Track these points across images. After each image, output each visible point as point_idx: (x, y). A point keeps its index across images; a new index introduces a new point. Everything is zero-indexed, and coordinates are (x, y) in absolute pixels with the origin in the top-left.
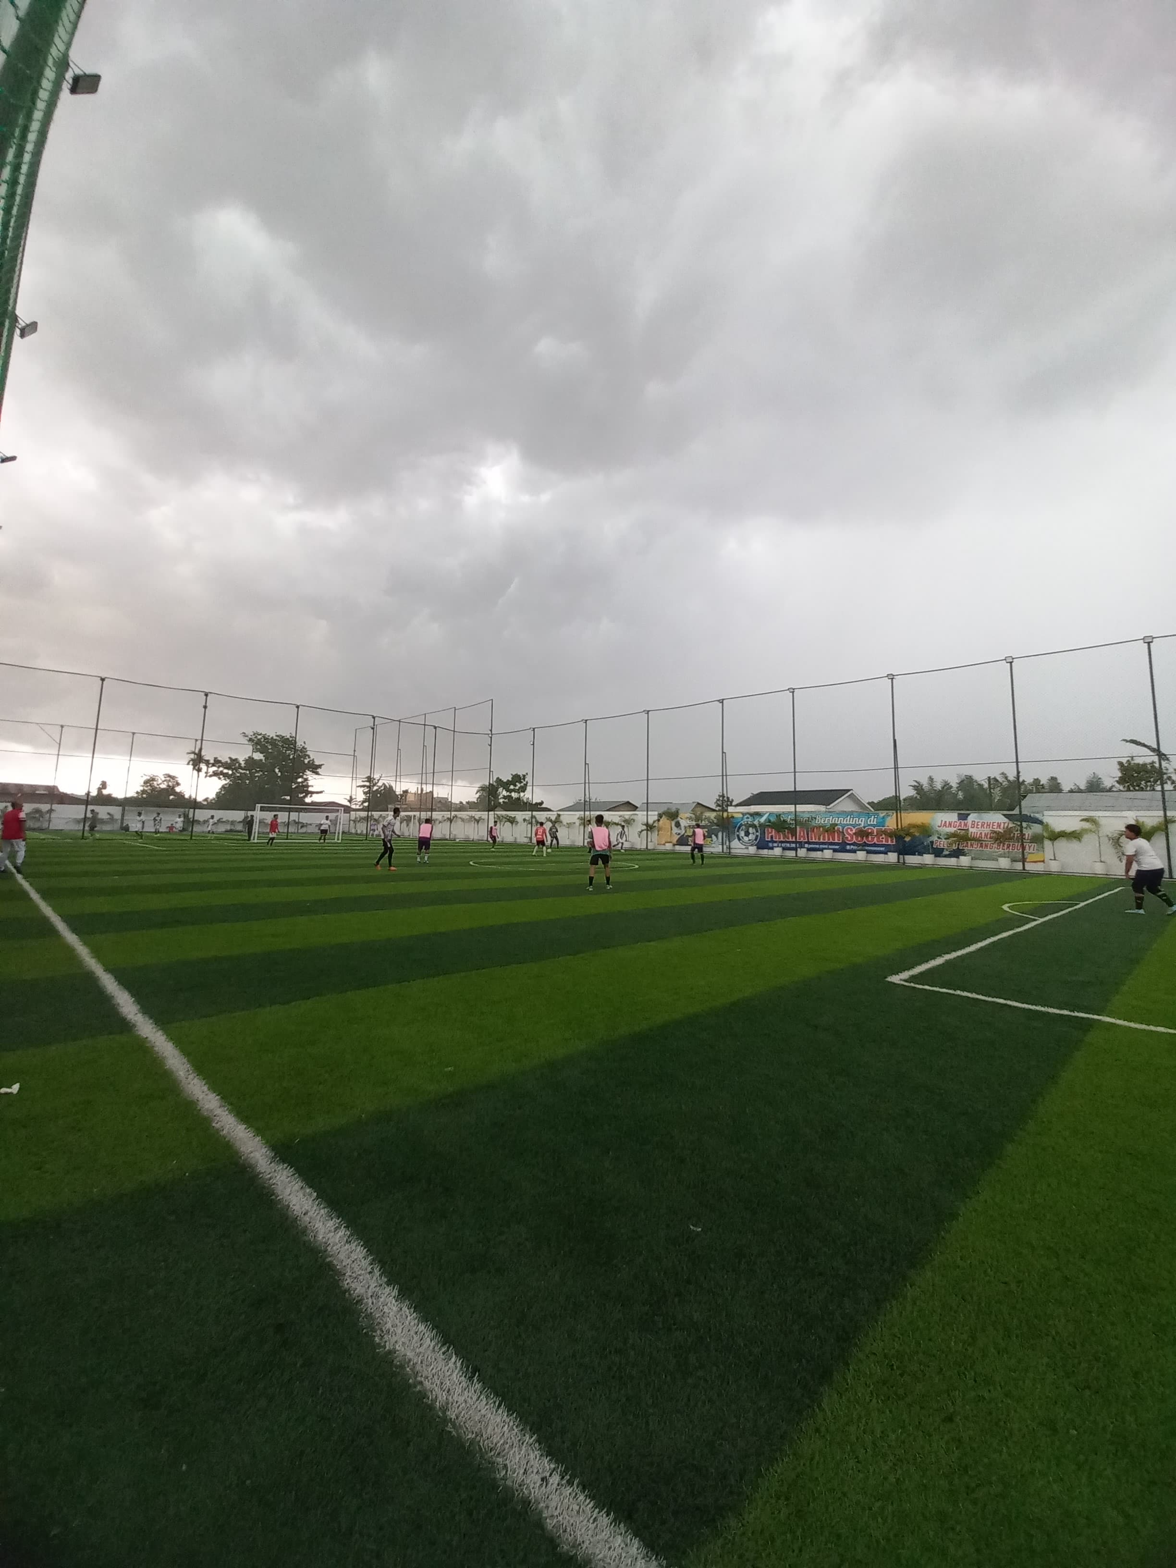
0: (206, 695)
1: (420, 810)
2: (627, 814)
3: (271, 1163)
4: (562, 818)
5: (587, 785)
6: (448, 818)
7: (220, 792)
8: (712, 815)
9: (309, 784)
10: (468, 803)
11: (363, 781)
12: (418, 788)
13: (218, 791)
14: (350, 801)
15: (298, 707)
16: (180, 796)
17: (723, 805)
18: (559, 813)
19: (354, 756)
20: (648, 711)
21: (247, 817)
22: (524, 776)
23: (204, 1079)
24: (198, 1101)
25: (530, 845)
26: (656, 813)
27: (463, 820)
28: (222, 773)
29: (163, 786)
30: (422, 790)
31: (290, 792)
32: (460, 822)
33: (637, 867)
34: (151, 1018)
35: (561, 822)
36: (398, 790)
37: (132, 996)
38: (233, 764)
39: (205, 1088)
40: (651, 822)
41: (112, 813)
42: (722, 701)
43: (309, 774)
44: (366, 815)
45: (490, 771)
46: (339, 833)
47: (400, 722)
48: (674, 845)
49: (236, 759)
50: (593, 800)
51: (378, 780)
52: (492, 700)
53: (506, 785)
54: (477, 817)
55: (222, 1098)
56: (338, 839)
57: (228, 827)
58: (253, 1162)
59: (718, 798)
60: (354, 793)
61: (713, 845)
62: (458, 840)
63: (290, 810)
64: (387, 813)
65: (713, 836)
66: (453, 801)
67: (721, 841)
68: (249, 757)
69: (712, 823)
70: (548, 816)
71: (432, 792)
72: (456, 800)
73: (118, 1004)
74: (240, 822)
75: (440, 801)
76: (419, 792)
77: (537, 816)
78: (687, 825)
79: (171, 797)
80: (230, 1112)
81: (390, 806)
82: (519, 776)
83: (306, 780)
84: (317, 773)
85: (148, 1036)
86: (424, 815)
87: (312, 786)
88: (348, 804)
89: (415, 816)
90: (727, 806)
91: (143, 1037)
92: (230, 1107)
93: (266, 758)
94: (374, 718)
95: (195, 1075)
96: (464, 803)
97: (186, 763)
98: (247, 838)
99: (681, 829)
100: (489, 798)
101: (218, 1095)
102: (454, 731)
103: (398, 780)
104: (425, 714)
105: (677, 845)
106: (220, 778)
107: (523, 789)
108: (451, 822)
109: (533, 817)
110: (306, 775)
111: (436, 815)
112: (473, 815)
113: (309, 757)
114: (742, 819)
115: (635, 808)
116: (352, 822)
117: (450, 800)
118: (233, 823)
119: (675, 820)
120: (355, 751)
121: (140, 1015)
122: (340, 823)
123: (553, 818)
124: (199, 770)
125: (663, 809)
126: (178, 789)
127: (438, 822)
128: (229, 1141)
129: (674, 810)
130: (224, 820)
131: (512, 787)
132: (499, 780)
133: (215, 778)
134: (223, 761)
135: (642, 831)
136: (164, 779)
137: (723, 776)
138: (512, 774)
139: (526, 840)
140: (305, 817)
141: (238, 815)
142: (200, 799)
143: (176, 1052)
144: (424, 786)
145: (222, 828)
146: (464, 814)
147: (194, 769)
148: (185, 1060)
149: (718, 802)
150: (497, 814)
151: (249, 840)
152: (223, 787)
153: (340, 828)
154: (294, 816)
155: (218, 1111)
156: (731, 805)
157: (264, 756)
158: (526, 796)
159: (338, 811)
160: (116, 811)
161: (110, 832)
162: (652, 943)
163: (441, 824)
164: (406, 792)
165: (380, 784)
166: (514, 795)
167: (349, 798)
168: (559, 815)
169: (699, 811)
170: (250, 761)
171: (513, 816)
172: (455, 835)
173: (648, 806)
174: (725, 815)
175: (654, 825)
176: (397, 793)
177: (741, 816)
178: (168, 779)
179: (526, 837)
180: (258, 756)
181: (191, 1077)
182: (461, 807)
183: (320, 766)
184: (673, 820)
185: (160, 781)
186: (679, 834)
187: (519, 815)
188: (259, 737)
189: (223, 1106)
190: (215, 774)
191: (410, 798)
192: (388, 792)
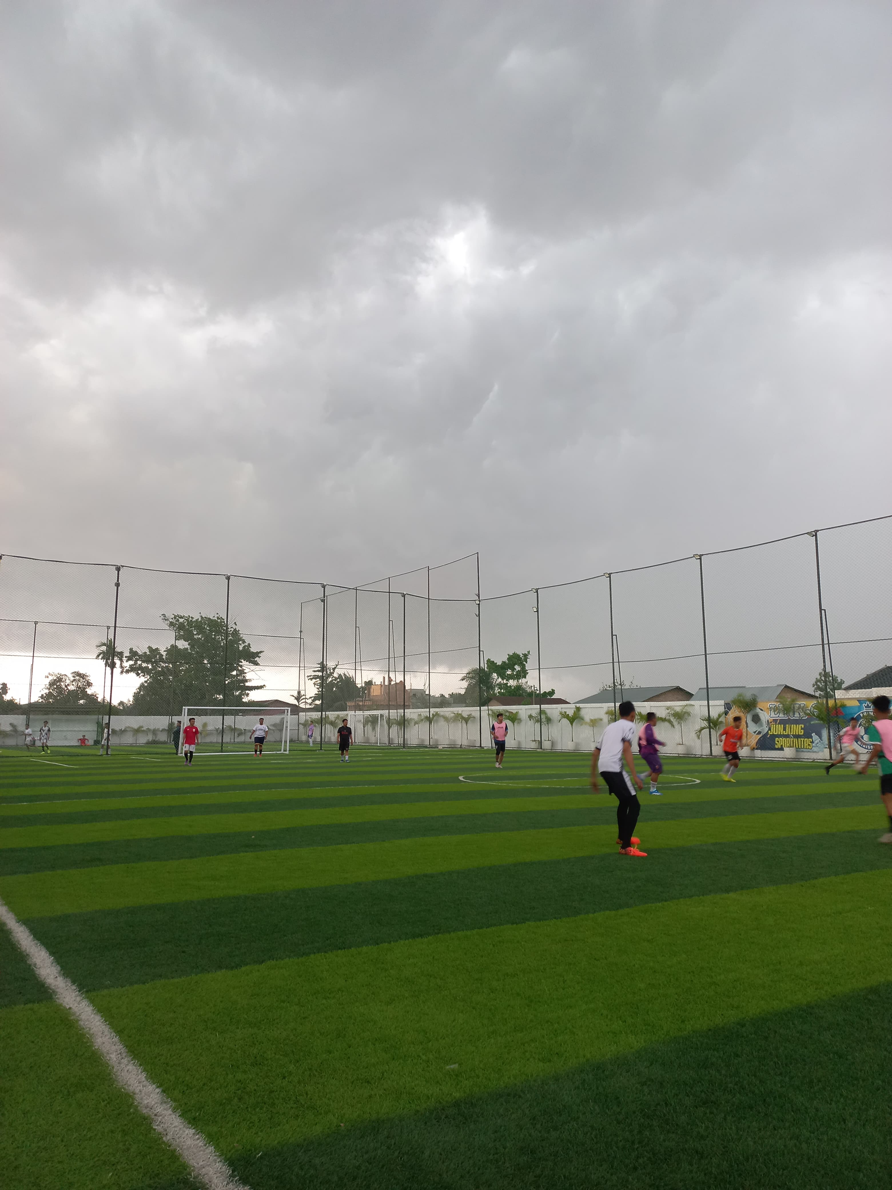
0: (118, 569)
1: (389, 707)
2: (678, 705)
3: (228, 1183)
4: (583, 713)
5: (616, 665)
6: (426, 717)
7: (139, 693)
8: (810, 704)
9: (247, 678)
10: (452, 695)
11: (314, 671)
12: (384, 678)
13: (136, 691)
14: (298, 698)
15: (228, 578)
16: (92, 699)
17: (826, 688)
18: (578, 705)
19: (301, 638)
20: (701, 556)
21: (171, 724)
22: (525, 656)
23: (140, 1065)
24: (135, 1094)
25: (539, 753)
26: (722, 702)
27: (446, 719)
28: (140, 668)
29: (71, 688)
30: (390, 680)
31: (226, 690)
32: (442, 723)
33: (698, 781)
34: (74, 982)
35: (582, 719)
36: (359, 683)
37: (50, 954)
38: (153, 655)
39: (143, 1076)
40: (714, 714)
41: (15, 722)
42: (815, 534)
43: (245, 665)
44: (319, 716)
45: (480, 651)
46: (286, 742)
47: (356, 590)
48: (753, 749)
49: (157, 649)
50: (627, 687)
51: (334, 669)
52: (478, 553)
53: (501, 670)
54: (465, 715)
55: (164, 1091)
56: (285, 750)
57: (150, 738)
58: (206, 1180)
59: (819, 677)
60: (302, 688)
61: (815, 749)
62: (440, 747)
63: (223, 713)
64: (345, 712)
65: (813, 734)
66: (432, 694)
67: (826, 741)
68: (172, 646)
69: (811, 715)
70: (563, 711)
71: (403, 683)
72: (435, 692)
73: (35, 964)
74: (163, 730)
75: (414, 695)
76: (387, 683)
77: (548, 711)
78: (771, 720)
79: (81, 702)
80: (174, 1110)
81: (349, 704)
82: (519, 656)
83: (242, 672)
84: (256, 664)
85: (71, 1006)
86: (394, 714)
87: (250, 680)
88: (295, 702)
89: (382, 716)
90: (833, 690)
91: (65, 1007)
92: (174, 1104)
93: (192, 646)
94: (324, 587)
95: (130, 1059)
96: (447, 696)
97: (95, 657)
98: (175, 751)
99: (761, 725)
100: (480, 688)
101: (158, 1087)
102: (429, 599)
103: (358, 668)
104: (389, 578)
105: (757, 749)
106: (138, 674)
107: (523, 673)
108: (430, 723)
109: (541, 712)
110: (241, 666)
111: (411, 713)
112: (460, 712)
113: (244, 642)
114: (860, 708)
115: (688, 696)
116: (301, 727)
117: (427, 693)
118: (154, 732)
119: (752, 713)
120: (301, 632)
121: (60, 979)
122: (287, 727)
123: (571, 713)
124: (112, 666)
125: (732, 696)
126: (89, 691)
127: (413, 723)
128: (175, 1150)
129: (748, 696)
130: (144, 729)
131: (509, 672)
132: (491, 664)
133: (132, 675)
134: (140, 653)
135: (702, 729)
136: (72, 679)
137: (823, 645)
138: (509, 655)
139: (533, 745)
140: (243, 722)
141: (161, 722)
142: (115, 702)
143: (106, 1029)
144: (392, 675)
145: (143, 740)
146: (447, 711)
147: (106, 664)
148: (116, 1039)
149: (818, 683)
150: (491, 710)
151: (177, 754)
152: (142, 687)
153: (287, 735)
154: (229, 720)
155: (159, 1109)
156: (839, 688)
157: (189, 645)
158: (531, 681)
159: (283, 712)
160: (19, 720)
161: (16, 747)
162: (732, 895)
163: (417, 725)
164: (369, 683)
165: (336, 675)
166: (512, 683)
167: (296, 694)
168: (578, 709)
169: (789, 697)
170: (173, 651)
171: (514, 712)
172: (437, 741)
173: (708, 693)
174: (831, 702)
175: (720, 720)
176: (359, 686)
177: (858, 704)
178: (77, 678)
179: (533, 741)
180: (182, 644)
181: (125, 1061)
182: (443, 702)
183: (257, 654)
184: (748, 712)
185: (68, 682)
186: (759, 733)
187: (523, 710)
188: (181, 620)
189: (165, 1102)
190: (132, 669)
191: (375, 692)
192: (347, 683)
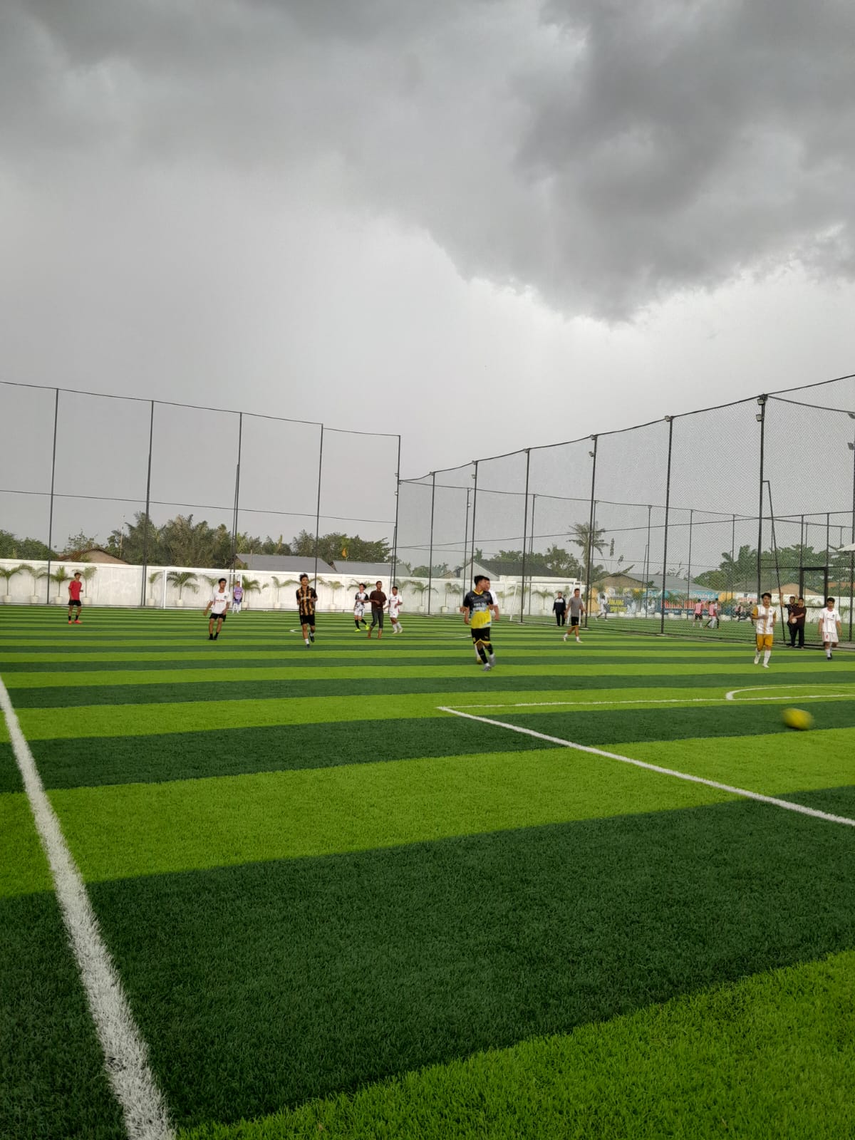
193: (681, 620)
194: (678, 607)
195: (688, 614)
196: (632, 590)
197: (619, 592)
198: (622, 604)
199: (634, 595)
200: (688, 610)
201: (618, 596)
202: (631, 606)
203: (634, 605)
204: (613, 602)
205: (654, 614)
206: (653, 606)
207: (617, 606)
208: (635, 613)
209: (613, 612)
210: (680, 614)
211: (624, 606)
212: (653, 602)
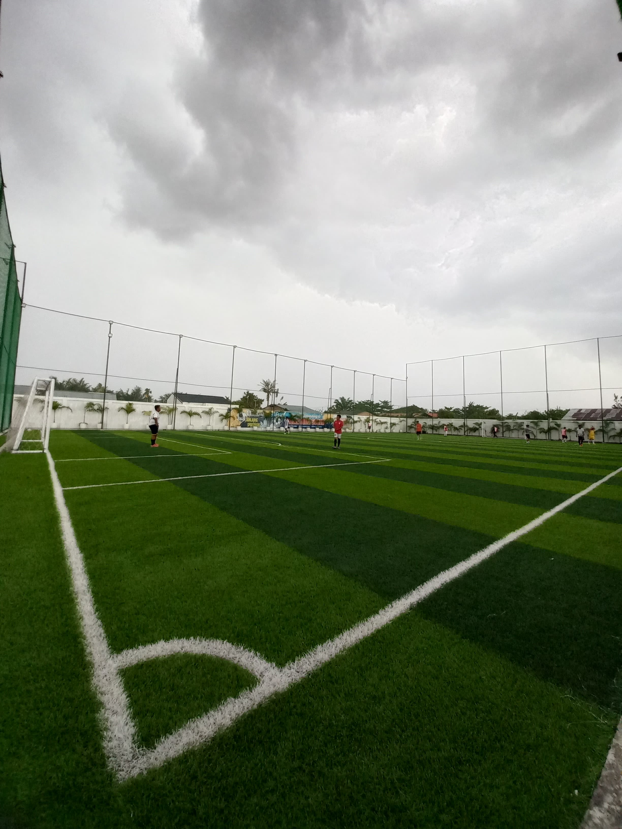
61: (261, 427)
186: (242, 421)
193: (299, 432)
194: (297, 423)
195: (303, 428)
196: (264, 412)
197: (254, 413)
198: (257, 421)
199: (265, 415)
200: (302, 425)
201: (254, 415)
202: (263, 422)
203: (265, 422)
204: (249, 420)
205: (279, 428)
206: (279, 423)
207: (252, 422)
208: (266, 428)
209: (249, 427)
210: (297, 428)
211: (259, 422)
212: (279, 420)
